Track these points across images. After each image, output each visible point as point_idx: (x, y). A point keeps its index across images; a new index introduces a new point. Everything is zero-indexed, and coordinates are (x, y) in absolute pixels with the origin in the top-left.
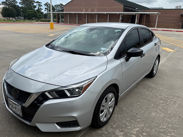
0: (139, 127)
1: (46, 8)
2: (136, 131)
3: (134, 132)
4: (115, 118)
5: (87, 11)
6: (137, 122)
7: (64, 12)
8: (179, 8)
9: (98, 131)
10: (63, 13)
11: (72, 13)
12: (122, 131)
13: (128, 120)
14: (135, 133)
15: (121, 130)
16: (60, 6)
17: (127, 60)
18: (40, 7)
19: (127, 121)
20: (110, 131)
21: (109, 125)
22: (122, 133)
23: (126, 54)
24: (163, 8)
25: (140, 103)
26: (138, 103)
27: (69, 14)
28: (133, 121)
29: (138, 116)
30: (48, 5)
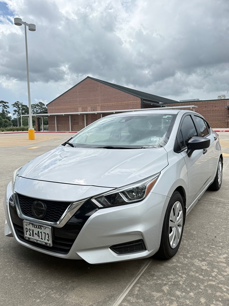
0: (225, 253)
1: (15, 111)
2: (224, 258)
3: (222, 260)
4: (185, 245)
5: (85, 111)
6: (220, 246)
7: (49, 114)
8: (223, 98)
9: (166, 263)
10: (47, 116)
11: (62, 115)
12: (204, 260)
13: (206, 245)
14: (224, 260)
15: (201, 259)
16: (39, 106)
17: (189, 155)
18: (5, 110)
19: (205, 247)
20: (185, 262)
21: (181, 255)
22: (205, 262)
23: (187, 147)
24: (200, 100)
25: (214, 223)
26: (211, 224)
27: (57, 116)
28: (214, 246)
29: (218, 239)
30: (18, 106)
